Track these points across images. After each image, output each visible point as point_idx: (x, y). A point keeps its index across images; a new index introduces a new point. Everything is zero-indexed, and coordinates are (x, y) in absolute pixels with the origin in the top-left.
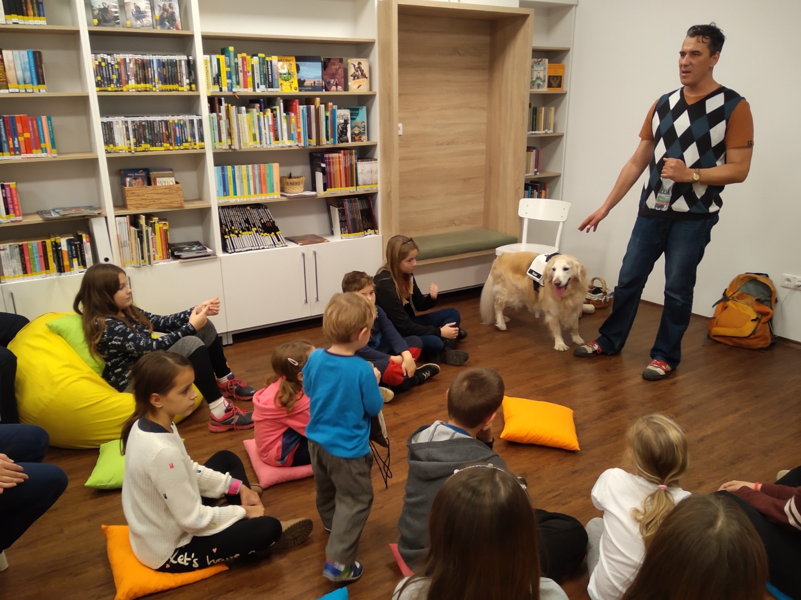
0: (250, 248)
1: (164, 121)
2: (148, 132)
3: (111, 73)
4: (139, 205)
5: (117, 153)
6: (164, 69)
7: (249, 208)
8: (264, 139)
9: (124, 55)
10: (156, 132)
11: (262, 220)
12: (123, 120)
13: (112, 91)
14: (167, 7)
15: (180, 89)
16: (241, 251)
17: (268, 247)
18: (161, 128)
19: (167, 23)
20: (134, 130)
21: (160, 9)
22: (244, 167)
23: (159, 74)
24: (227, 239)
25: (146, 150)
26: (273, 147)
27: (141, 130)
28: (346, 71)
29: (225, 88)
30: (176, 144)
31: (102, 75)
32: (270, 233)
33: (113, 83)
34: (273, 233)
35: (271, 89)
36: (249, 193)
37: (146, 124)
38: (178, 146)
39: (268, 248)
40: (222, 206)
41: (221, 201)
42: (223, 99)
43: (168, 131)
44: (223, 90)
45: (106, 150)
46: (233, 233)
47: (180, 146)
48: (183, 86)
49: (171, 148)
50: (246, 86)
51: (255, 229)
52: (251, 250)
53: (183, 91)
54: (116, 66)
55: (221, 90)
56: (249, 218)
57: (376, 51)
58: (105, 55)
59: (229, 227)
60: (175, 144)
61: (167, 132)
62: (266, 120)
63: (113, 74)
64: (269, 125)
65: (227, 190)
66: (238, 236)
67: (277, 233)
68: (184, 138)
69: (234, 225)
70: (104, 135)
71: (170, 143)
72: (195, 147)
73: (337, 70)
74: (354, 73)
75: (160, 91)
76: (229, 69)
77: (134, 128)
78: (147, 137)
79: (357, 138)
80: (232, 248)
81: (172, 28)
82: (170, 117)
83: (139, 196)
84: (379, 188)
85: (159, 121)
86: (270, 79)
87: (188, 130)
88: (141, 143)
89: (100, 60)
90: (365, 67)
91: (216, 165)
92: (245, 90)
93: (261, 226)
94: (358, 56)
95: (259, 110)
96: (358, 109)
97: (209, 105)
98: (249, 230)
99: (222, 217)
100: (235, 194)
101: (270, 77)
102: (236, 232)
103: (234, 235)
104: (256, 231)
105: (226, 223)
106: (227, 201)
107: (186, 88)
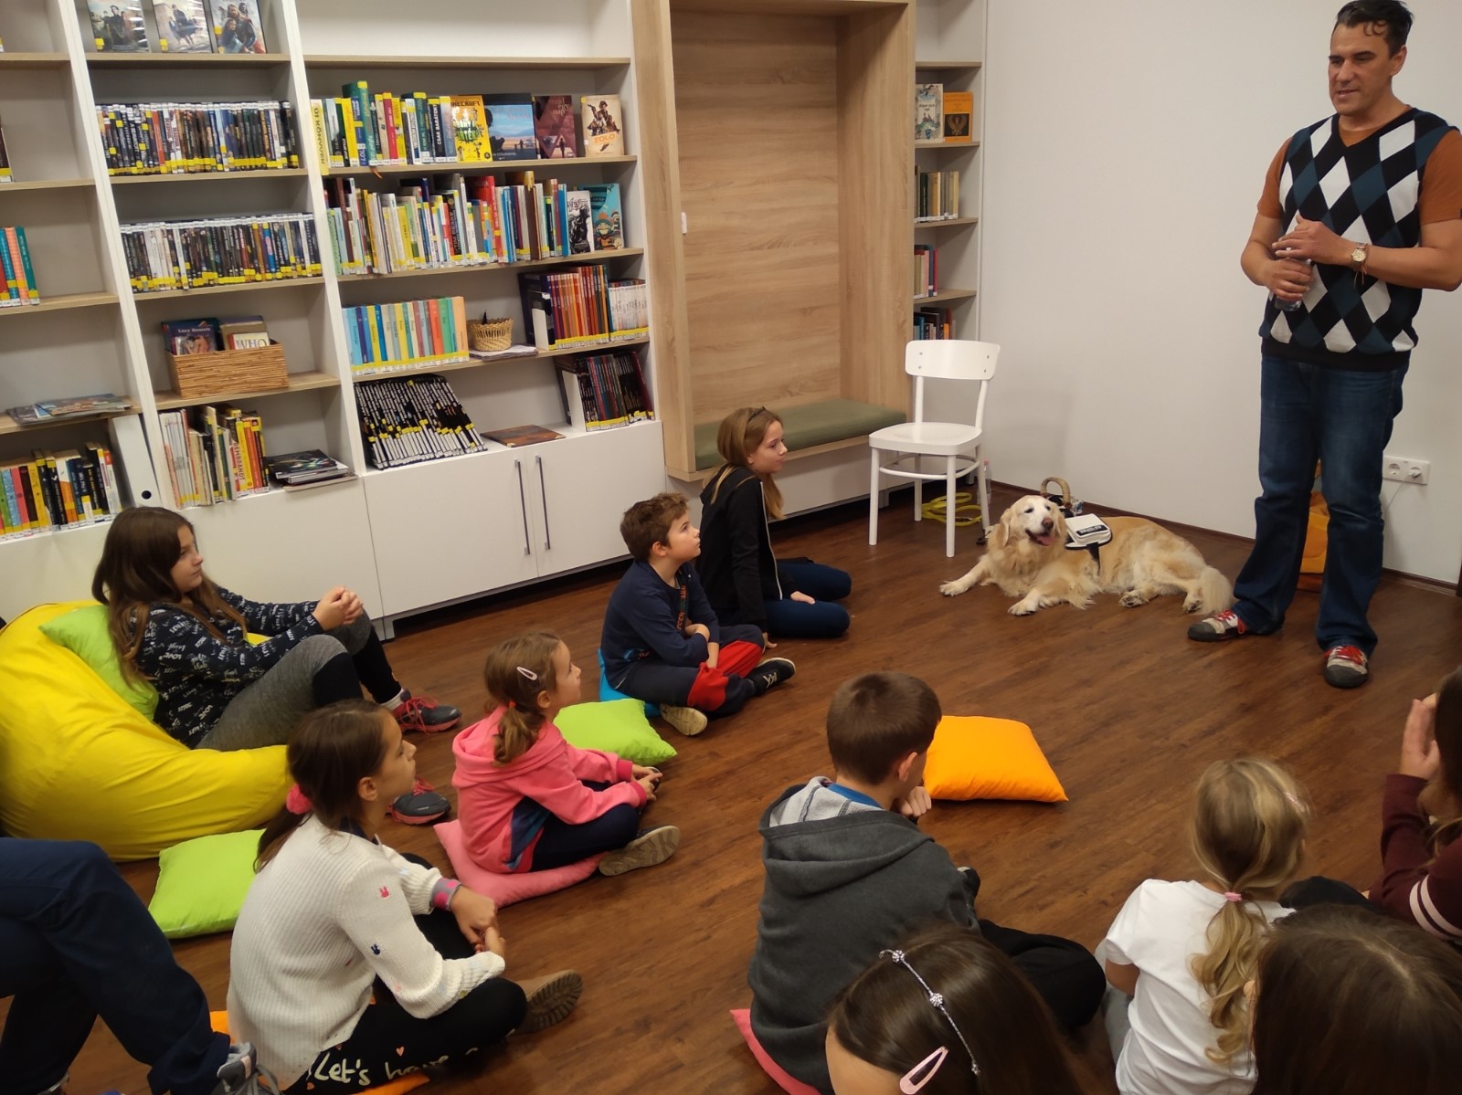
0: (419, 458)
1: (242, 227)
2: (214, 248)
3: (135, 140)
4: (204, 389)
5: (154, 291)
6: (237, 128)
7: (411, 383)
8: (433, 253)
9: (159, 106)
10: (227, 248)
11: (437, 405)
12: (163, 228)
13: (139, 174)
14: (237, 11)
15: (270, 164)
16: (402, 465)
17: (450, 454)
18: (237, 241)
19: (238, 41)
20: (186, 247)
21: (223, 14)
22: (398, 306)
23: (228, 138)
24: (374, 442)
25: (212, 283)
26: (450, 266)
27: (199, 247)
28: (578, 120)
29: (354, 160)
30: (268, 270)
31: (118, 144)
32: (454, 428)
33: (141, 159)
34: (459, 428)
35: (441, 158)
36: (411, 355)
37: (209, 234)
38: (271, 272)
39: (452, 456)
40: (360, 382)
41: (358, 373)
42: (352, 180)
43: (251, 246)
44: (351, 163)
45: (134, 287)
46: (384, 431)
47: (276, 272)
48: (275, 160)
49: (258, 277)
50: (394, 155)
51: (426, 421)
52: (421, 461)
53: (276, 168)
54: (145, 127)
55: (347, 164)
56: (412, 402)
57: (632, 79)
58: (123, 106)
59: (376, 421)
60: (266, 269)
61: (249, 247)
62: (435, 216)
63: (139, 141)
64: (441, 226)
65: (368, 351)
66: (394, 437)
67: (468, 427)
68: (281, 257)
69: (386, 415)
70: (129, 258)
71: (255, 268)
72: (304, 273)
73: (562, 118)
74: (594, 122)
75: (231, 170)
76: (360, 124)
77: (184, 242)
78: (212, 259)
79: (605, 243)
80: (384, 459)
81: (247, 50)
82: (254, 218)
83: (201, 371)
84: (652, 334)
85: (232, 227)
86: (439, 140)
87: (289, 241)
88: (201, 271)
89: (112, 116)
90: (613, 110)
91: (345, 304)
92: (394, 162)
93: (436, 415)
94: (598, 91)
95: (421, 198)
96: (604, 190)
97: (326, 193)
98: (414, 424)
99: (363, 403)
100: (385, 358)
101: (439, 136)
102: (391, 428)
103: (386, 434)
104: (426, 425)
105: (370, 413)
106: (370, 371)
107: (281, 162)
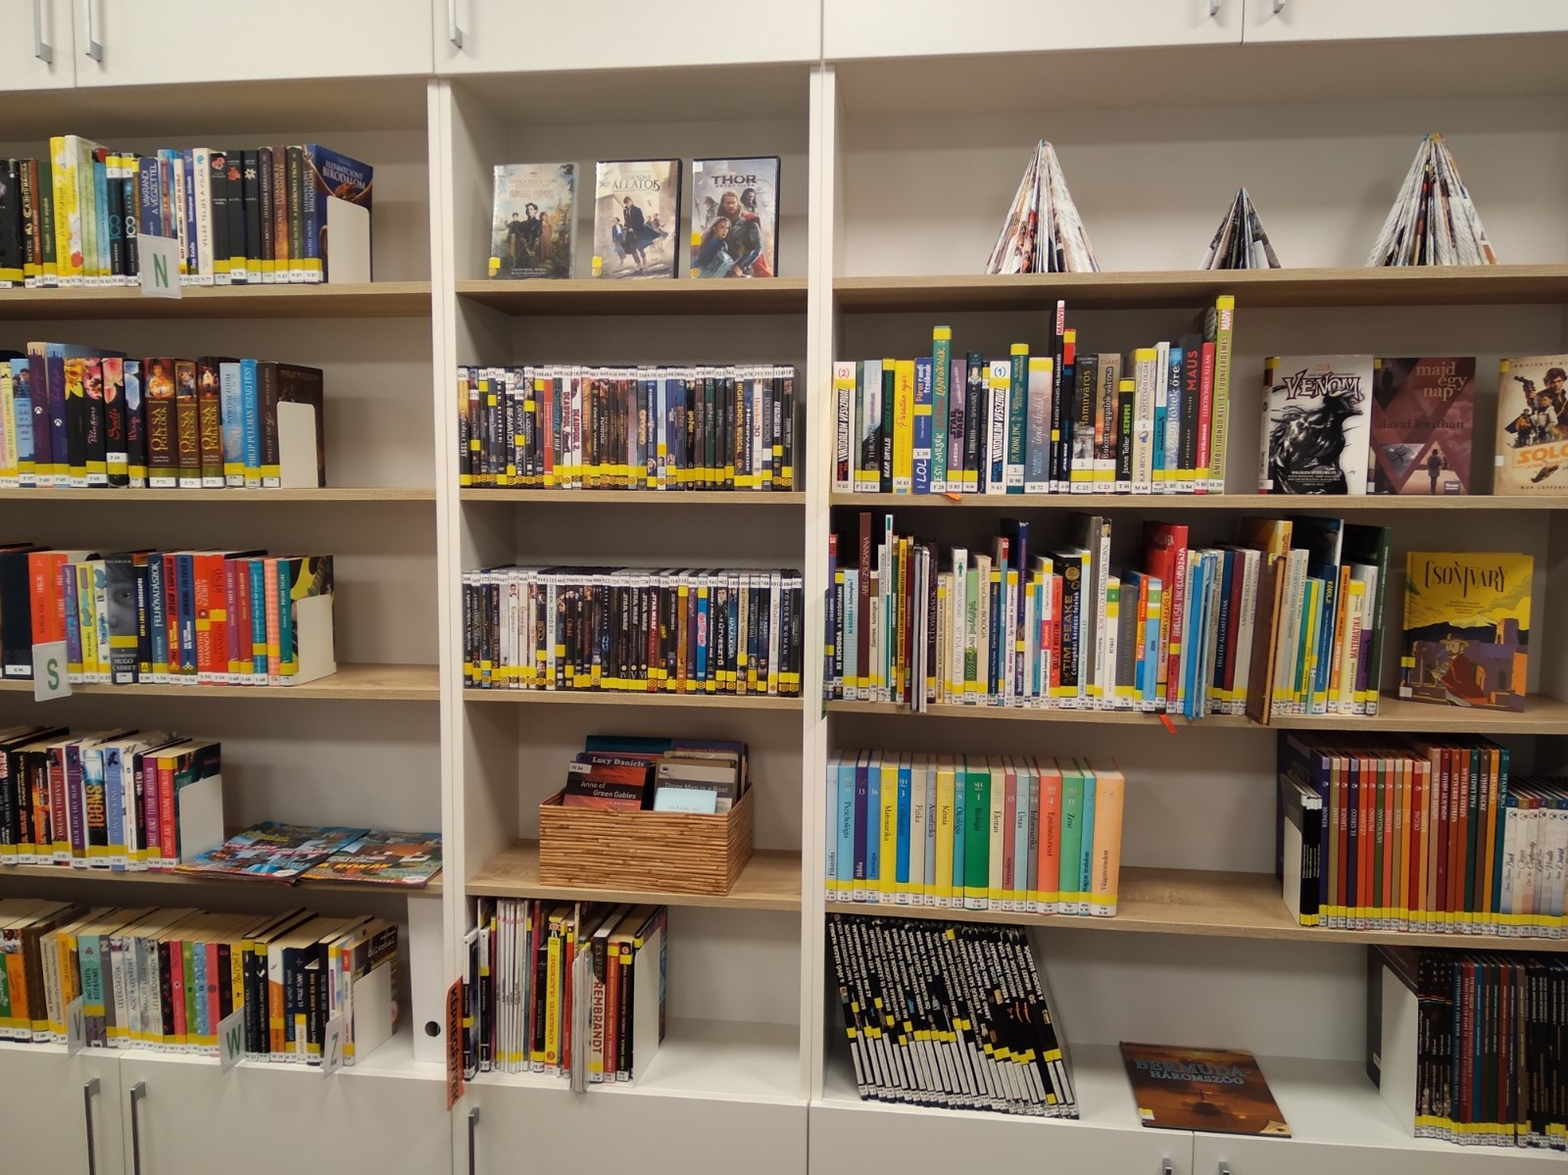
0: (942, 1099)
1: (658, 590)
2: (602, 624)
3: (510, 428)
5: (499, 688)
6: (690, 413)
7: (950, 934)
9: (558, 370)
10: (625, 626)
11: (997, 993)
12: (532, 581)
13: (508, 487)
14: (737, 202)
15: (740, 481)
18: (645, 615)
19: (726, 257)
20: (562, 618)
21: (711, 211)
22: (947, 774)
23: (671, 428)
24: (850, 1041)
30: (710, 674)
31: (483, 435)
32: (1021, 1051)
33: (514, 462)
34: (1029, 1053)
37: (598, 598)
38: (697, 678)
39: (1011, 1111)
40: (842, 915)
41: (839, 896)
42: (888, 516)
44: (895, 486)
45: (469, 678)
46: (875, 1023)
47: (706, 678)
48: (750, 473)
49: (672, 684)
51: (966, 1024)
52: (945, 1105)
53: (749, 488)
54: (530, 407)
55: (886, 485)
56: (946, 973)
58: (501, 372)
59: (862, 998)
60: (688, 671)
61: (663, 628)
62: (1029, 600)
65: (869, 859)
66: (894, 1040)
67: (1048, 1055)
68: (721, 652)
69: (884, 990)
70: (468, 627)
71: (669, 668)
72: (763, 686)
75: (667, 488)
76: (923, 411)
77: (564, 609)
81: (740, 273)
82: (683, 576)
83: (579, 839)
85: (641, 590)
87: (743, 624)
88: (590, 663)
89: (483, 388)
93: (988, 1016)
95: (1004, 562)
97: (834, 541)
98: (943, 1025)
99: (840, 958)
100: (903, 875)
102: (891, 1021)
103: (878, 1031)
104: (965, 1033)
105: (854, 980)
106: (866, 895)
107: (760, 477)
